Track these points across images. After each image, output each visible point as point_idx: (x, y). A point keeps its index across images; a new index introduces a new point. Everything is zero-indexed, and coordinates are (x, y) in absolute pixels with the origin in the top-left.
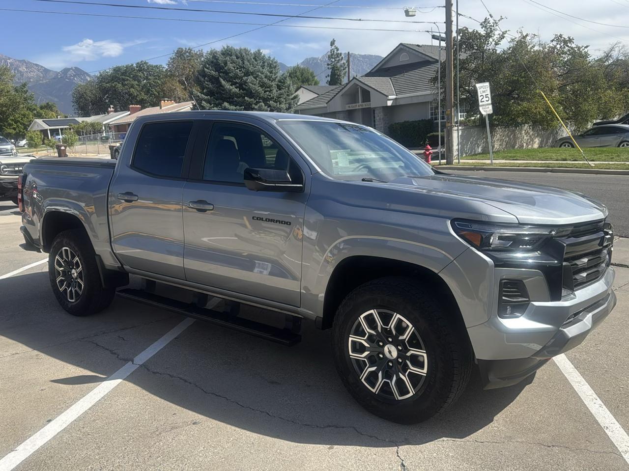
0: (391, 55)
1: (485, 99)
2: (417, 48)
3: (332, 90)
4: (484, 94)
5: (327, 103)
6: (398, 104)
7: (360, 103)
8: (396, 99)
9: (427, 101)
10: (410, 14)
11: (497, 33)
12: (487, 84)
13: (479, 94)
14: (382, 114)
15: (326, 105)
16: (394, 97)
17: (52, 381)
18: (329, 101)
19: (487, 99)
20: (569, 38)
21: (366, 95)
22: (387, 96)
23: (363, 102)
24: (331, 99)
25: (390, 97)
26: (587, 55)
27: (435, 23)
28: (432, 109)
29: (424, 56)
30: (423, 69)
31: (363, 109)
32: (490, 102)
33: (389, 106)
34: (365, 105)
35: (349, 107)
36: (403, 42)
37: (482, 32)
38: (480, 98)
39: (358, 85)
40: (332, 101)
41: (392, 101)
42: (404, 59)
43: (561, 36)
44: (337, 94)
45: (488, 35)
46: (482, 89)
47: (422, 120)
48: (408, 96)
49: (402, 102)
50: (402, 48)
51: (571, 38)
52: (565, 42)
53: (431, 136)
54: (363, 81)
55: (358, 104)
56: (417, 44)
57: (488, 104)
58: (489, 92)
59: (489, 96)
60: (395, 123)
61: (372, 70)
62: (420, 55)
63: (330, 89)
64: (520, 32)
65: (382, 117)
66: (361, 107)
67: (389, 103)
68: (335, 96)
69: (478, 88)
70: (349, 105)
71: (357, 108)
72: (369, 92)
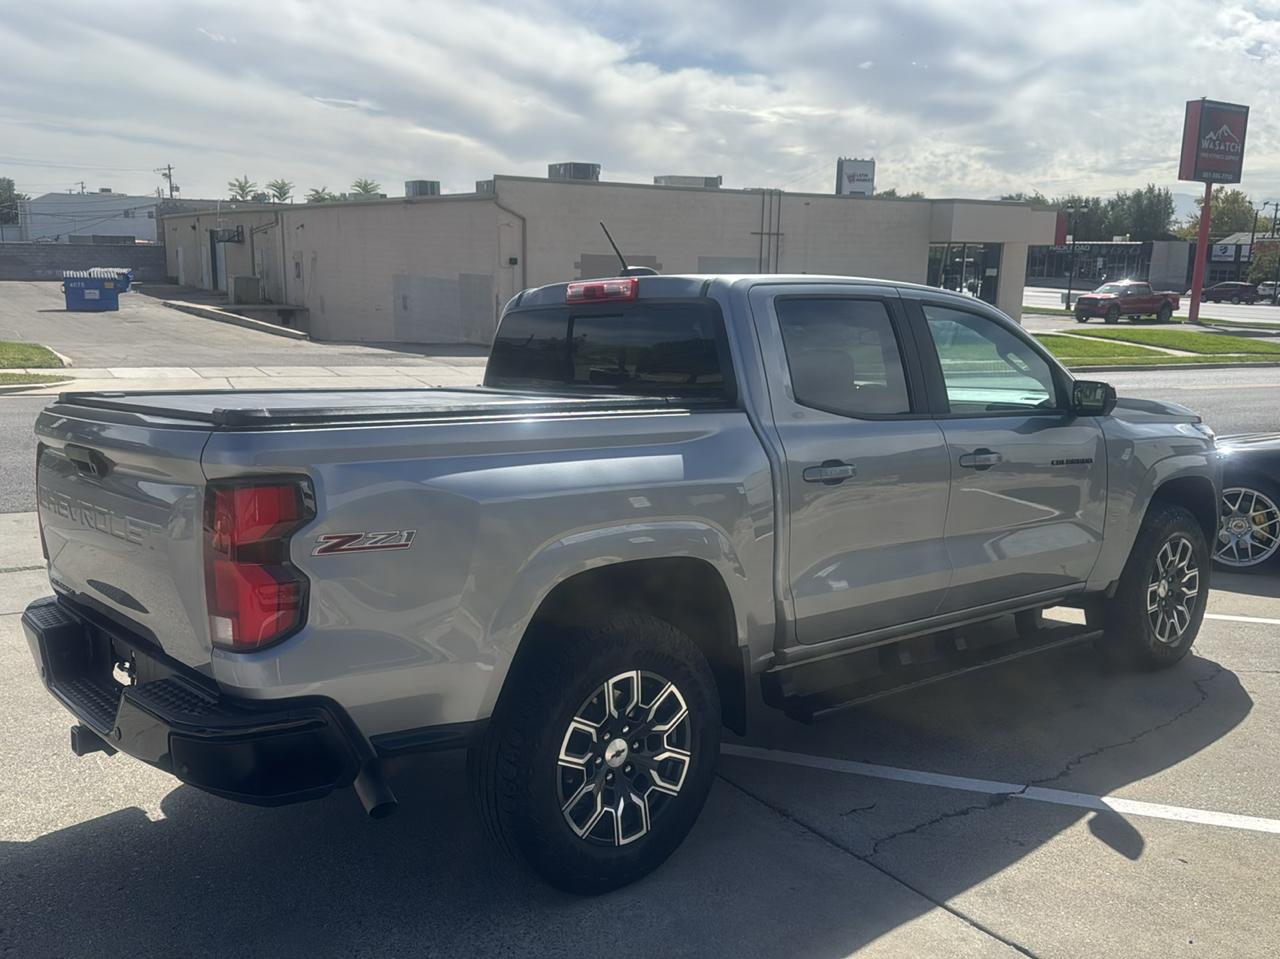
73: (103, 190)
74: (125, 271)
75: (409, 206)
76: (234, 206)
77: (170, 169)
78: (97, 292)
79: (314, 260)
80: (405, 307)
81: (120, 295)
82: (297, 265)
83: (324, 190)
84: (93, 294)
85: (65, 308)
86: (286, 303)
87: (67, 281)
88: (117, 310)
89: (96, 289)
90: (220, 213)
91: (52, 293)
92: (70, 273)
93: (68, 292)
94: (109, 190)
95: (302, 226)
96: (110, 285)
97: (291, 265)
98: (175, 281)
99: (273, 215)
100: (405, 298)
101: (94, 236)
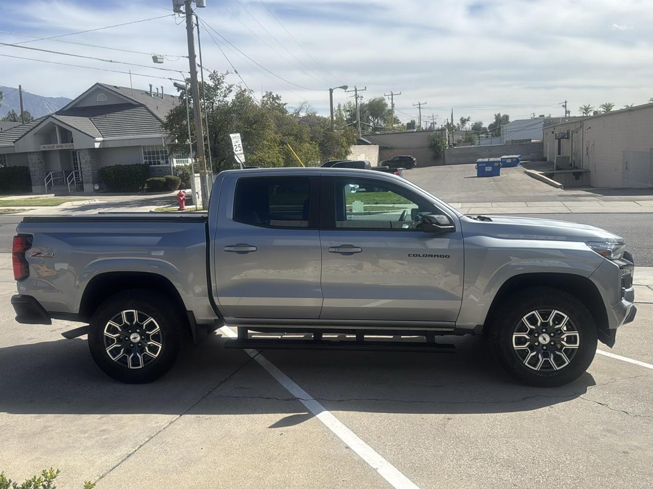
0: (86, 94)
1: (238, 149)
2: (115, 89)
3: (14, 128)
4: (237, 144)
5: (14, 142)
6: (106, 147)
7: (59, 144)
8: (103, 141)
9: (140, 145)
10: (159, 60)
11: (224, 85)
12: (238, 135)
13: (234, 145)
14: (88, 156)
15: (13, 144)
16: (101, 139)
17: (270, 427)
18: (17, 140)
19: (240, 149)
20: (277, 96)
21: (66, 135)
22: (94, 138)
23: (63, 143)
24: (20, 138)
25: (97, 139)
26: (287, 112)
27: (180, 72)
28: (145, 153)
29: (125, 99)
30: (126, 111)
31: (61, 151)
32: (242, 151)
33: (97, 148)
34: (66, 146)
35: (45, 147)
36: (100, 82)
37: (211, 83)
38: (234, 148)
39: (55, 124)
40: (22, 139)
41: (99, 143)
42: (101, 100)
43: (271, 93)
44: (28, 132)
45: (216, 88)
46: (235, 140)
47: (137, 164)
48: (115, 139)
49: (111, 145)
50: (98, 89)
51: (279, 96)
52: (274, 99)
53: (150, 181)
54: (62, 120)
55: (55, 145)
56: (114, 85)
57: (241, 154)
58: (240, 142)
59: (241, 146)
60: (106, 167)
61: (64, 108)
62: (121, 97)
63: (13, 126)
64: (239, 87)
65: (88, 160)
66: (60, 148)
67: (97, 145)
68: (26, 134)
69: (232, 139)
70: (44, 145)
71: (56, 149)
72: (71, 132)
73: (540, 116)
74: (517, 156)
75: (631, 112)
76: (567, 120)
77: (566, 102)
78: (491, 168)
79: (594, 145)
80: (627, 168)
81: (501, 169)
82: (587, 148)
83: (589, 106)
84: (489, 169)
85: (476, 176)
86: (583, 169)
87: (479, 163)
88: (499, 175)
89: (490, 166)
90: (561, 125)
91: (472, 169)
92: (480, 160)
93: (478, 168)
94: (544, 116)
95: (590, 128)
96: (496, 164)
97: (585, 148)
98: (545, 159)
99: (579, 123)
100: (627, 163)
101: (512, 141)
